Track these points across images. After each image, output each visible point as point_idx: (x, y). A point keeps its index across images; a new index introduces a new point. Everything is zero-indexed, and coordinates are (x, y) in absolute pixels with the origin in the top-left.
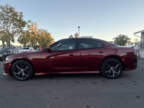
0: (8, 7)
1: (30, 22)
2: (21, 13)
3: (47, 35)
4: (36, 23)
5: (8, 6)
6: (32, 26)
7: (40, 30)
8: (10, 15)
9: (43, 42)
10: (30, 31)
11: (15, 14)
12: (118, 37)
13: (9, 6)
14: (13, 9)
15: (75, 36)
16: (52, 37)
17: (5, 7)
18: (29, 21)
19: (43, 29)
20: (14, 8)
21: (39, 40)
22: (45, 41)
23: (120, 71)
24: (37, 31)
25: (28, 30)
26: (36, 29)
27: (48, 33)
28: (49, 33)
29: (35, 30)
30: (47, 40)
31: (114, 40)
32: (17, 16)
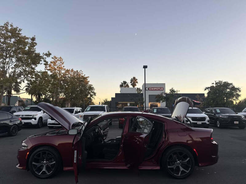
0: (10, 28)
1: (48, 55)
2: (33, 39)
3: (82, 81)
4: (61, 58)
5: (9, 26)
6: (54, 63)
7: (68, 71)
8: (12, 42)
9: (72, 93)
10: (49, 73)
11: (21, 41)
12: (214, 85)
13: (11, 26)
14: (17, 32)
15: (131, 82)
16: (90, 83)
17: (3, 27)
18: (46, 55)
19: (75, 70)
20: (20, 30)
21: (66, 88)
22: (77, 91)
23: (190, 168)
24: (63, 71)
25: (47, 71)
26: (60, 68)
27: (82, 76)
28: (85, 76)
29: (59, 71)
30: (81, 90)
31: (207, 91)
32: (25, 44)
